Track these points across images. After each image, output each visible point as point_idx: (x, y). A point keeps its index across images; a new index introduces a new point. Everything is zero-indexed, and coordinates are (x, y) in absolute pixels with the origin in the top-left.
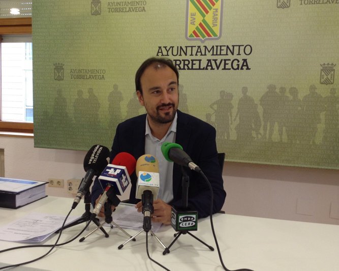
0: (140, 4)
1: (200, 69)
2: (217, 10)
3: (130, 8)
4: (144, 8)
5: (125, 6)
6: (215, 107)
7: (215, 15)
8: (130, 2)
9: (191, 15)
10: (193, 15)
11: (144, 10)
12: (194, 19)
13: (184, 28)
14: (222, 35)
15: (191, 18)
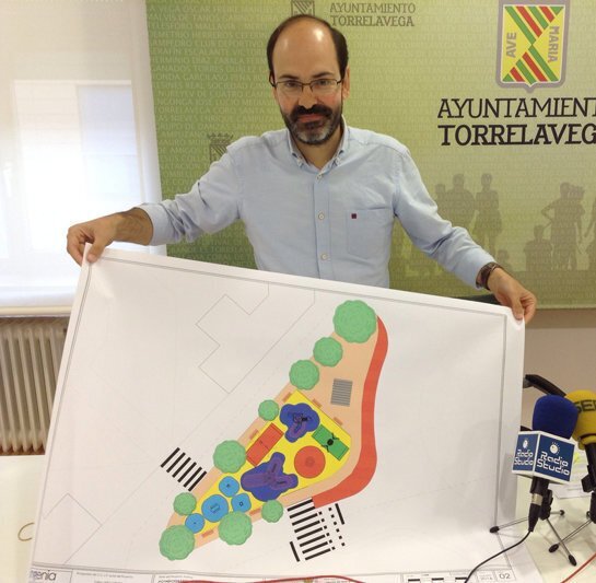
0: (402, 9)
1: (523, 142)
2: (557, 29)
3: (379, 18)
4: (410, 18)
5: (370, 14)
6: (551, 213)
7: (553, 39)
8: (379, 5)
9: (508, 37)
10: (511, 37)
11: (410, 22)
12: (514, 45)
13: (494, 62)
14: (567, 77)
15: (509, 42)
